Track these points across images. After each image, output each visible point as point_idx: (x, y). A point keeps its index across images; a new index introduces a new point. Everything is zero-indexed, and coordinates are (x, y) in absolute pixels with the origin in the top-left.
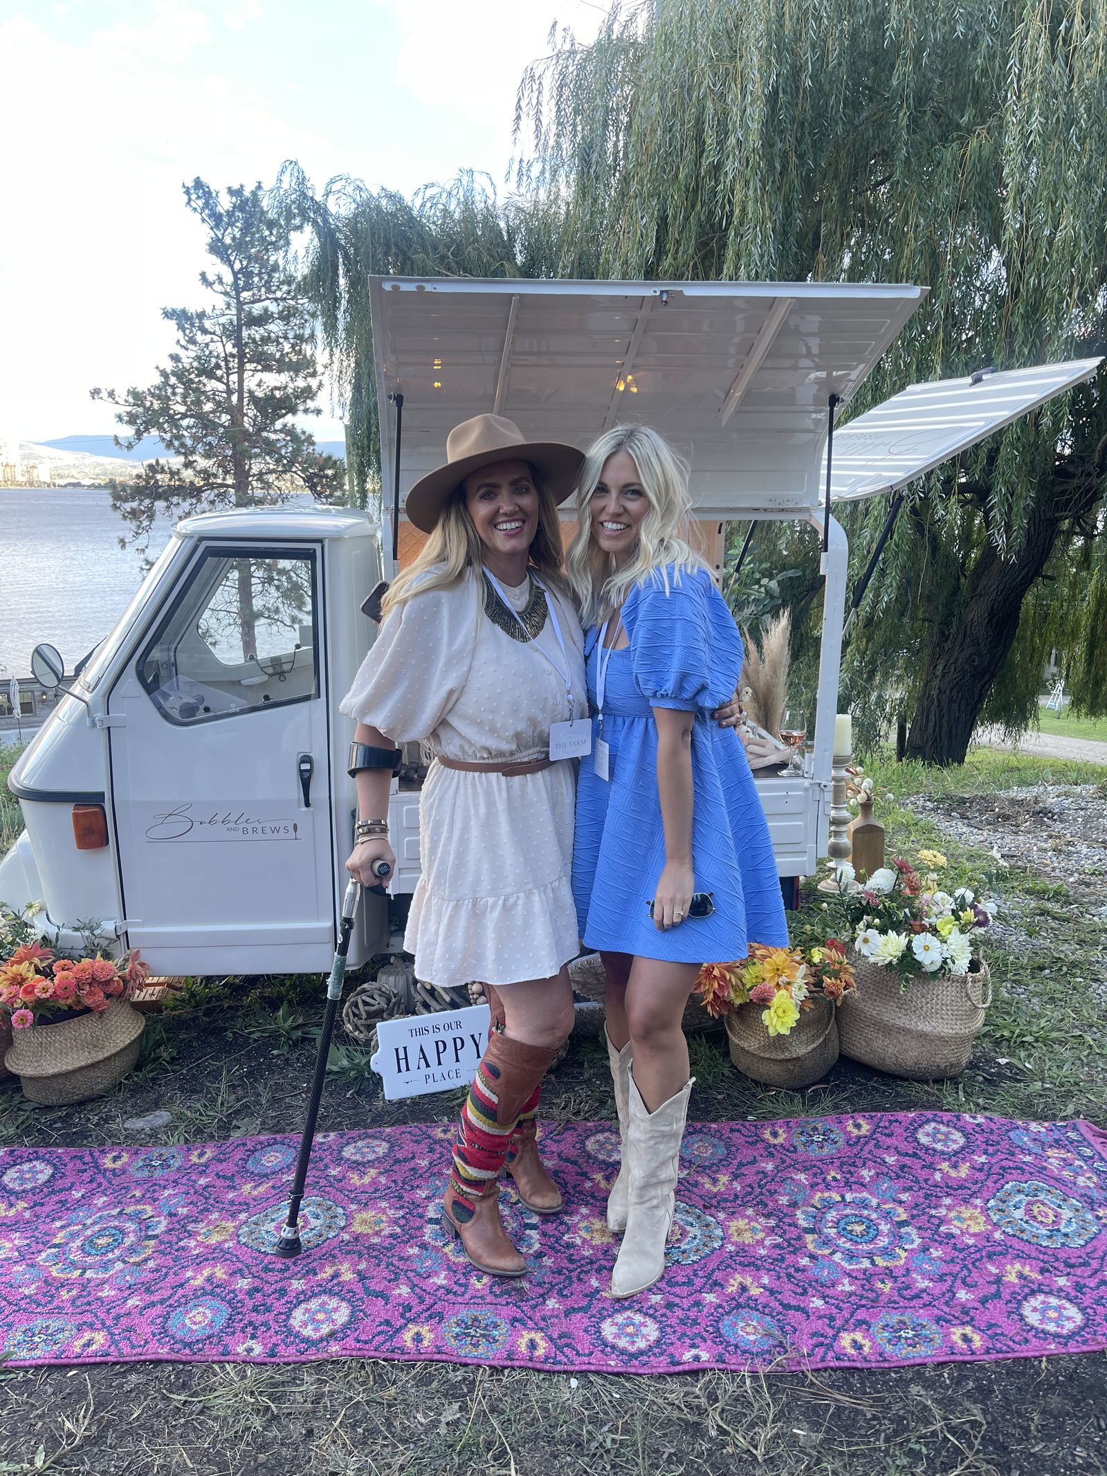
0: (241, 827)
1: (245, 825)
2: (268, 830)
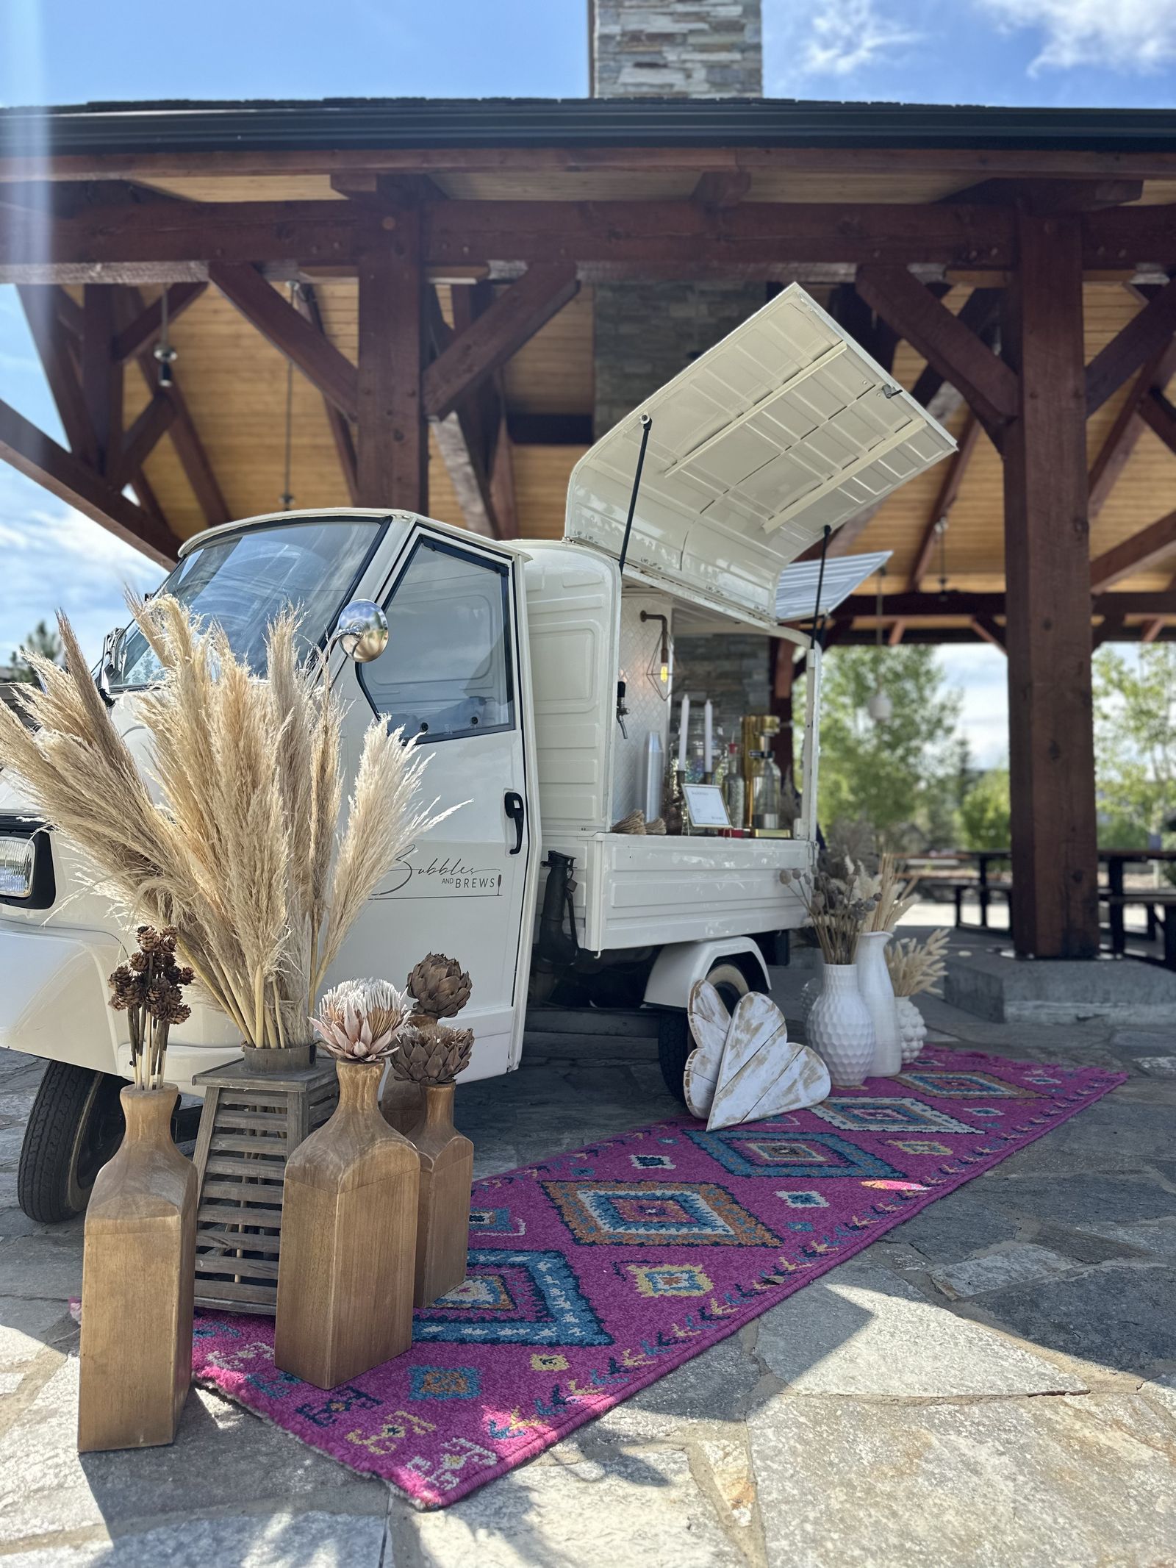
0: (455, 877)
2: (477, 882)
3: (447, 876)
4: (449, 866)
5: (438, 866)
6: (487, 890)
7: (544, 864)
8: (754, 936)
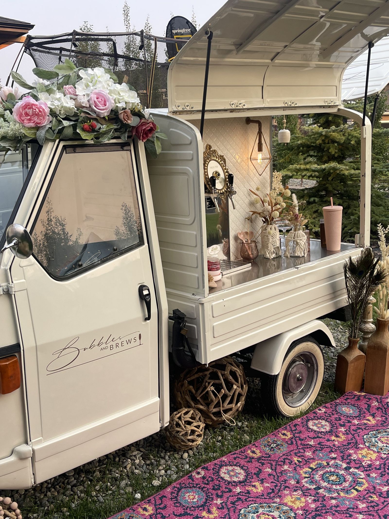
0: (109, 345)
1: (112, 343)
2: (125, 343)
3: (104, 346)
4: (104, 341)
5: (96, 343)
6: (133, 344)
7: (170, 318)
8: (320, 318)
